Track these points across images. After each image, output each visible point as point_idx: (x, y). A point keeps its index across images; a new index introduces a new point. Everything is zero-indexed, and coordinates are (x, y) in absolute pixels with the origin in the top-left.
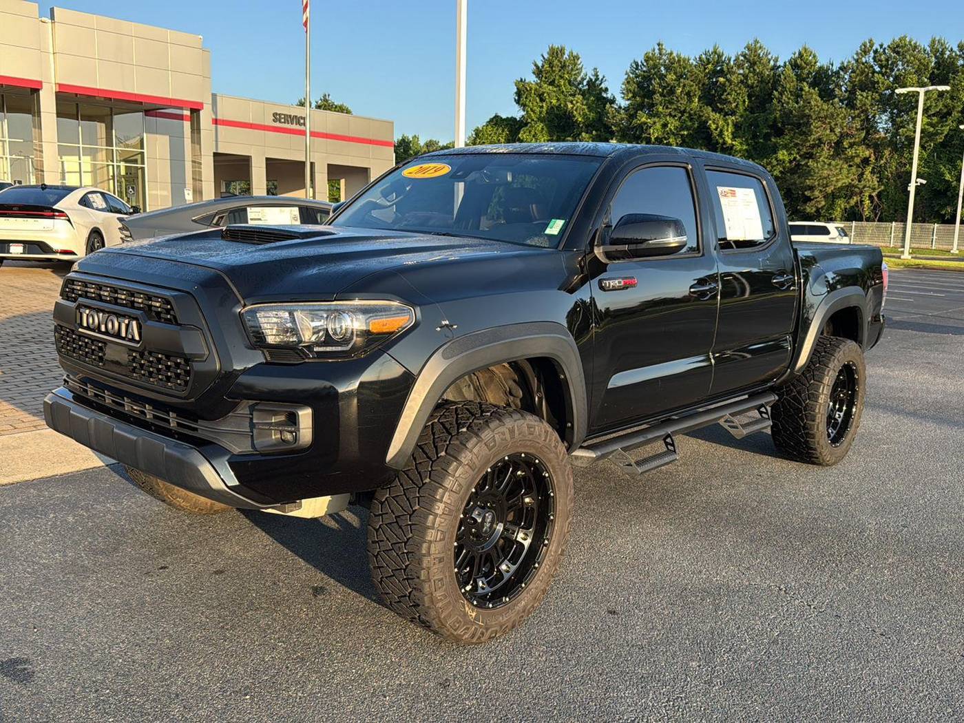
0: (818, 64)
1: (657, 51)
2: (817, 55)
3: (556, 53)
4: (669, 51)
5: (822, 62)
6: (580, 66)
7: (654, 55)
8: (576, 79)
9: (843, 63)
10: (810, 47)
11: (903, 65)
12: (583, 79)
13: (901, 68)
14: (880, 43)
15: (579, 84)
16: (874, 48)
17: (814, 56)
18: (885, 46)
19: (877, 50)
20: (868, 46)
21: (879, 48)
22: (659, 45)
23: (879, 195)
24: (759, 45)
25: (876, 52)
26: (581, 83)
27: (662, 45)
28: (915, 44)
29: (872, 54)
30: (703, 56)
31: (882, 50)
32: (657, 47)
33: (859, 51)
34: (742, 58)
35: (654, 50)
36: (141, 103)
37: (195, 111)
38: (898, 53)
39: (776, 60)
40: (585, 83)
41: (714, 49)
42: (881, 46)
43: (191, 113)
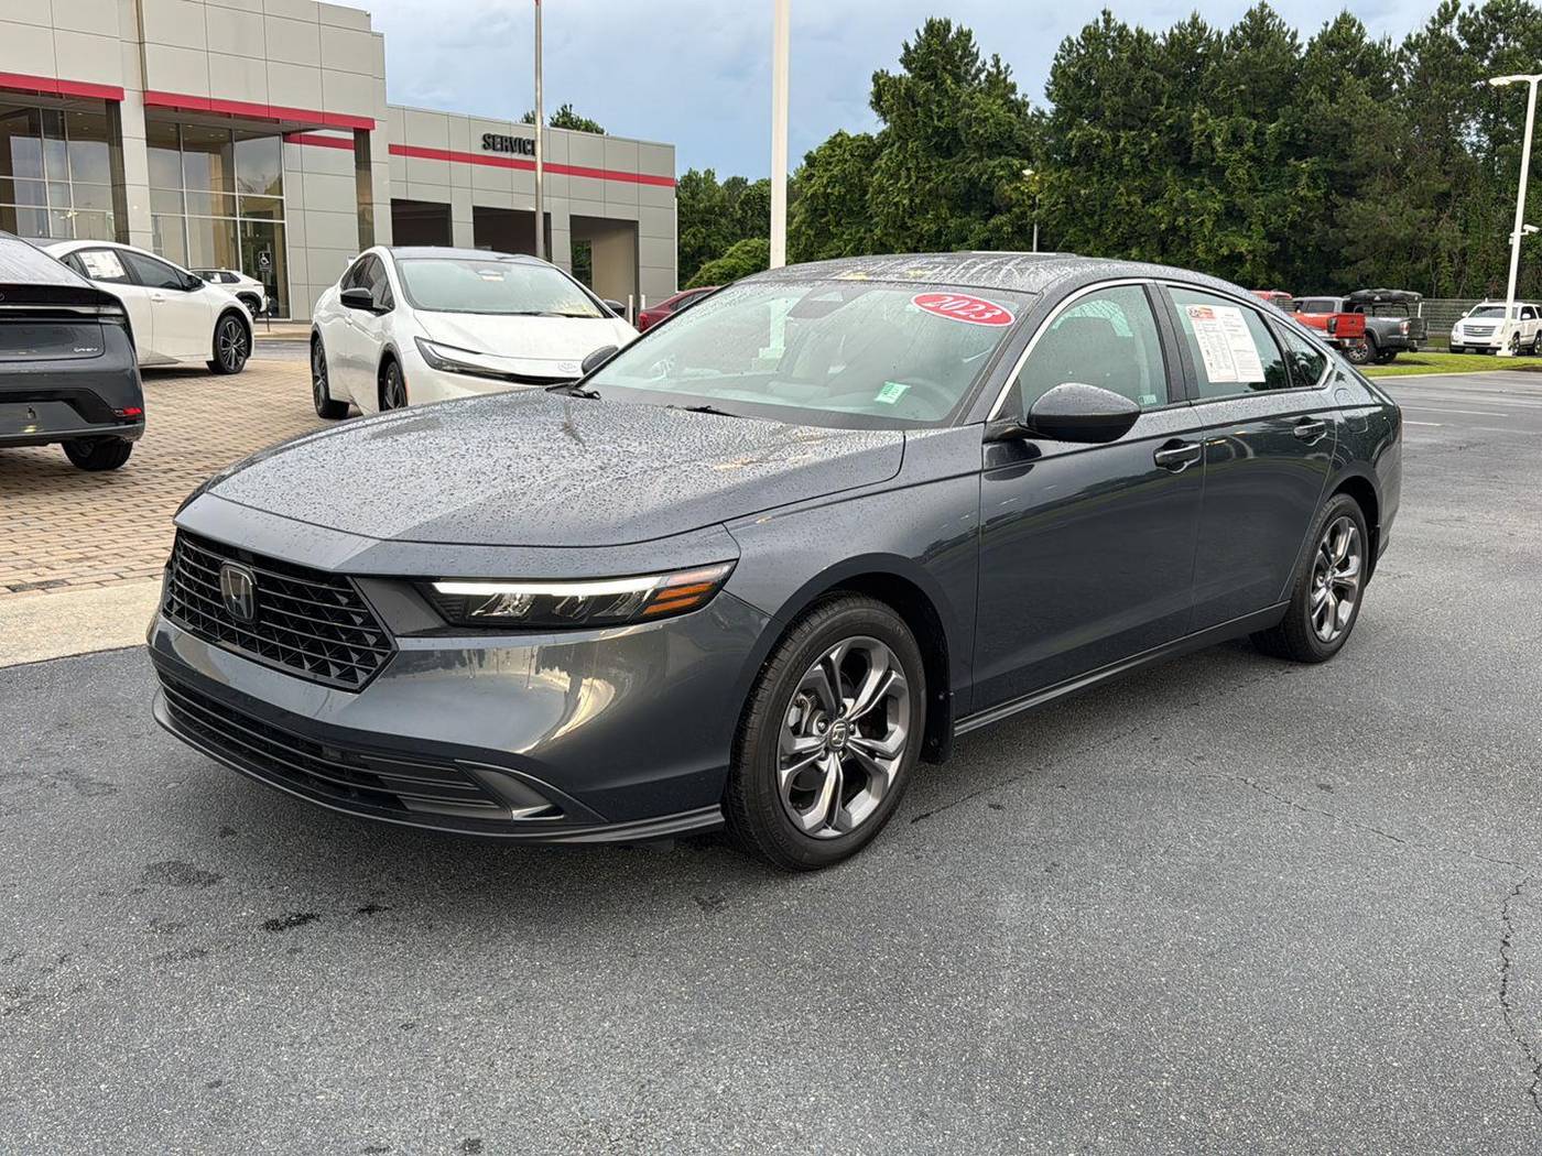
0: (1366, 40)
1: (1101, 24)
2: (1364, 25)
3: (936, 30)
4: (1120, 23)
5: (1372, 36)
6: (975, 50)
7: (1096, 29)
8: (967, 72)
9: (1409, 37)
10: (1353, 13)
11: (1505, 39)
12: (980, 71)
13: (1502, 44)
14: (1470, 4)
15: (973, 80)
16: (1460, 12)
17: (1360, 27)
18: (1478, 8)
19: (1464, 14)
20: (1451, 9)
21: (1468, 12)
22: (1104, 13)
23: (1463, 253)
24: (1267, 11)
25: (1463, 18)
26: (976, 76)
27: (1109, 14)
28: (1526, 4)
29: (1456, 22)
30: (1176, 31)
31: (1472, 15)
32: (1101, 18)
33: (1437, 17)
34: (1239, 33)
35: (1097, 21)
36: (277, 121)
37: (362, 133)
38: (1498, 19)
39: (1294, 36)
40: (983, 77)
41: (1193, 18)
42: (1472, 8)
43: (355, 136)
